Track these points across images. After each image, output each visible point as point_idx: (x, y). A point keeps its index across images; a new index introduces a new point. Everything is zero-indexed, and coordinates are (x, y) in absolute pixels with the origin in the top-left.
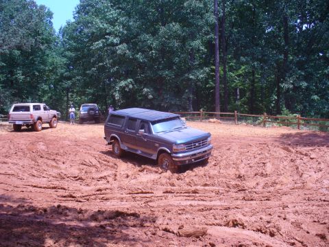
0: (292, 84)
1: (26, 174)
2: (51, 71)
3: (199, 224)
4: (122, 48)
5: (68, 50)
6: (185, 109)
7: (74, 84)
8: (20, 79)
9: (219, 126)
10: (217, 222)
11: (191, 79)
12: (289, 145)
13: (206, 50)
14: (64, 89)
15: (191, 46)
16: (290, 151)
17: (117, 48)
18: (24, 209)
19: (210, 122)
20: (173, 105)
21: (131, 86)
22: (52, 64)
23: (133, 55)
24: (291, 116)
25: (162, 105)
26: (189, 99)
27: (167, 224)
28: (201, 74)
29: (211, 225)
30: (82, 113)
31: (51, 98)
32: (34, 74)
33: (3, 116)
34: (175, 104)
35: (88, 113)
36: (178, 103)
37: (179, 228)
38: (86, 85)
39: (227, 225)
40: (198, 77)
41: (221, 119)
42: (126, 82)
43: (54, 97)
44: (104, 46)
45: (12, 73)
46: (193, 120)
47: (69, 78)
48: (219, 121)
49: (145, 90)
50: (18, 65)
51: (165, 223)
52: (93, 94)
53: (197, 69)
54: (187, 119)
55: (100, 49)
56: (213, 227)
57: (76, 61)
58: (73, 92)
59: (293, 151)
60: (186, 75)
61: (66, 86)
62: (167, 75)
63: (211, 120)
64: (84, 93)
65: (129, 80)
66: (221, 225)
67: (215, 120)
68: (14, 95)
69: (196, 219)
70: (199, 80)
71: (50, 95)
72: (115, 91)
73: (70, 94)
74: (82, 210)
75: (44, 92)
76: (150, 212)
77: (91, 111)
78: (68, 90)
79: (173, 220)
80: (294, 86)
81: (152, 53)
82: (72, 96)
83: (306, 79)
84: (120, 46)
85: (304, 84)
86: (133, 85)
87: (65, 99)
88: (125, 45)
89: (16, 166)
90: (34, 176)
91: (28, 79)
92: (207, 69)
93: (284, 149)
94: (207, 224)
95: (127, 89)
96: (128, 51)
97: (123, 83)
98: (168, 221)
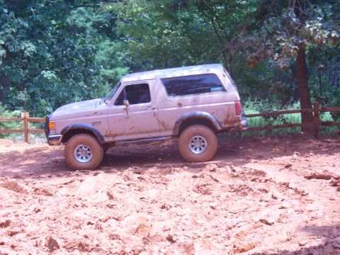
0: (4, 47)
12: (17, 177)
16: (19, 190)
24: (9, 115)
59: (29, 188)
80: (8, 52)
83: (31, 35)
85: (29, 47)
93: (7, 186)
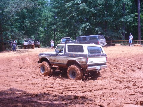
1: (30, 77)
2: (45, 20)
3: (120, 103)
4: (83, 6)
5: (53, 8)
6: (120, 39)
7: (57, 27)
8: (28, 25)
9: (141, 48)
10: (131, 102)
11: (123, 21)
13: (132, 4)
14: (52, 30)
15: (122, 2)
17: (80, 5)
18: (26, 94)
19: (135, 46)
20: (113, 37)
21: (88, 27)
22: (45, 16)
23: (89, 9)
25: (107, 37)
26: (122, 33)
27: (102, 103)
28: (129, 18)
29: (127, 103)
30: (62, 42)
31: (45, 35)
32: (35, 22)
33: (19, 46)
34: (115, 36)
36: (116, 35)
37: (108, 105)
38: (64, 27)
39: (137, 104)
40: (127, 20)
41: (142, 44)
42: (85, 25)
44: (73, 5)
45: (23, 22)
46: (124, 45)
47: (55, 24)
48: (141, 45)
49: (96, 29)
50: (26, 18)
51: (101, 102)
52: (68, 32)
53: (126, 15)
54: (121, 45)
55: (70, 7)
56: (128, 104)
57: (58, 14)
58: (57, 31)
60: (120, 19)
61: (53, 28)
62: (109, 20)
63: (136, 44)
64: (64, 32)
65: (87, 24)
66: (133, 104)
67: (138, 44)
68: (24, 34)
69: (119, 100)
70: (128, 22)
71: (45, 33)
72: (80, 30)
73: (56, 32)
74: (56, 95)
75: (42, 32)
76: (94, 96)
78: (54, 30)
79: (106, 100)
81: (100, 7)
82: (57, 33)
84: (81, 5)
86: (89, 26)
87: (53, 35)
88: (84, 4)
89: (25, 73)
90: (35, 78)
91: (32, 25)
92: (132, 15)
94: (125, 103)
95: (86, 29)
96: (86, 7)
97: (84, 26)
98: (103, 101)
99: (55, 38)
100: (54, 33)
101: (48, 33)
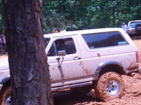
7: (119, 3)
8: (71, 4)
14: (110, 9)
30: (130, 29)
31: (98, 18)
35: (136, 29)
38: (131, 3)
43: (102, 17)
58: (118, 11)
61: (112, 6)
64: (129, 11)
71: (97, 15)
73: (115, 13)
75: (93, 13)
77: (138, 27)
82: (117, 14)
87: (112, 17)
91: (78, 3)
99: (114, 22)
100: (114, 14)
101: (103, 15)
